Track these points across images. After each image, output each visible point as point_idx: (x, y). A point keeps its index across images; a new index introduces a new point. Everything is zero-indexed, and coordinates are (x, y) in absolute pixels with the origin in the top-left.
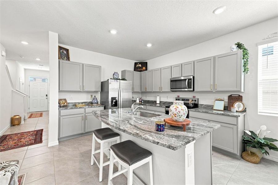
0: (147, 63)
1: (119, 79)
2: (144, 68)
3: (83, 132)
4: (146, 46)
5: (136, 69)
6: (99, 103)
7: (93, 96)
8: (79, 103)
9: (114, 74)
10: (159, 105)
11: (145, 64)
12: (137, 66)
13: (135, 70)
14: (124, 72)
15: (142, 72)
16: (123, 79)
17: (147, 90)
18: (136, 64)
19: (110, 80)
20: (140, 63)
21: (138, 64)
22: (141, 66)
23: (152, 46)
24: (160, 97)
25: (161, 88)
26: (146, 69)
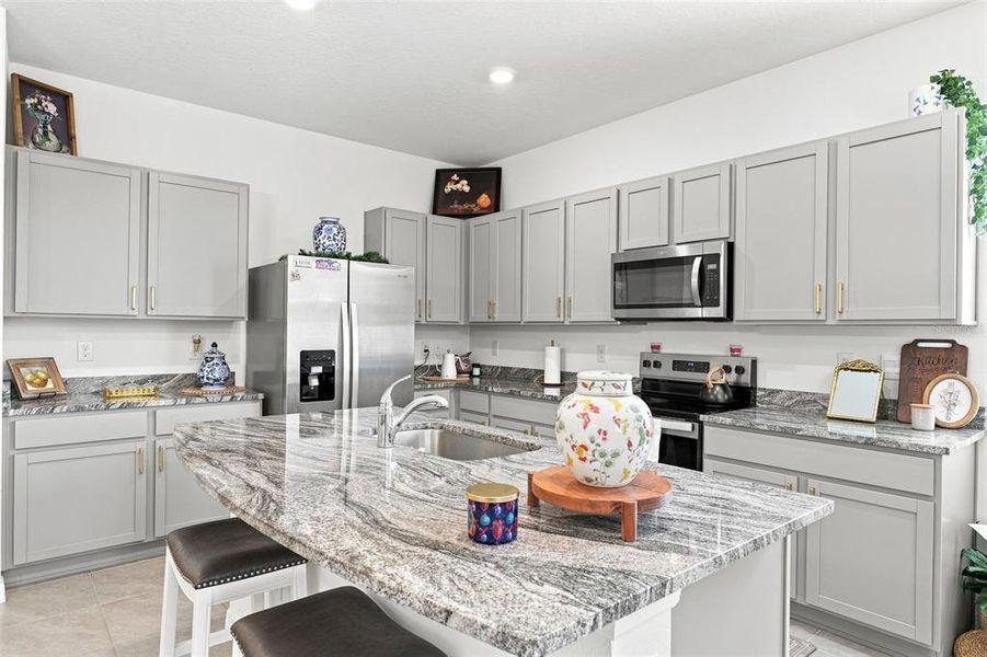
0: (499, 171)
1: (348, 257)
2: (484, 200)
3: (141, 537)
4: (486, 78)
5: (443, 203)
6: (240, 381)
7: (207, 347)
8: (124, 382)
9: (318, 230)
10: (555, 392)
11: (487, 181)
12: (449, 188)
13: (434, 213)
14: (373, 219)
15: (473, 221)
16: (369, 257)
17: (498, 317)
18: (442, 176)
19: (291, 260)
20: (464, 173)
21: (455, 177)
22: (467, 189)
23: (517, 79)
24: (563, 352)
25: (564, 304)
26: (496, 207)
